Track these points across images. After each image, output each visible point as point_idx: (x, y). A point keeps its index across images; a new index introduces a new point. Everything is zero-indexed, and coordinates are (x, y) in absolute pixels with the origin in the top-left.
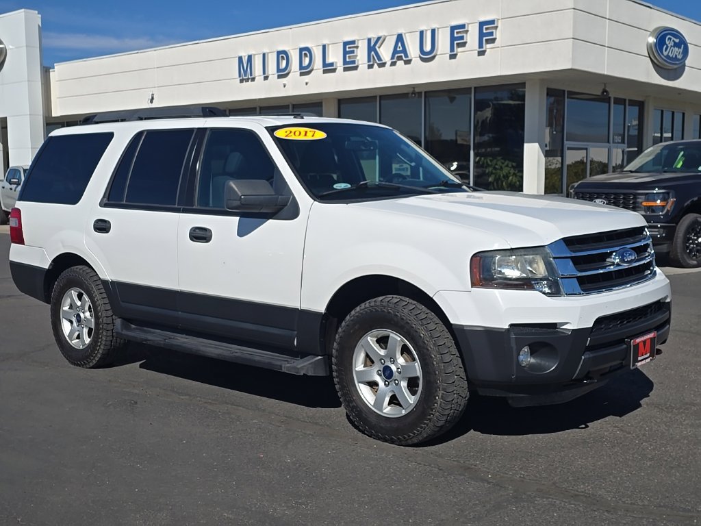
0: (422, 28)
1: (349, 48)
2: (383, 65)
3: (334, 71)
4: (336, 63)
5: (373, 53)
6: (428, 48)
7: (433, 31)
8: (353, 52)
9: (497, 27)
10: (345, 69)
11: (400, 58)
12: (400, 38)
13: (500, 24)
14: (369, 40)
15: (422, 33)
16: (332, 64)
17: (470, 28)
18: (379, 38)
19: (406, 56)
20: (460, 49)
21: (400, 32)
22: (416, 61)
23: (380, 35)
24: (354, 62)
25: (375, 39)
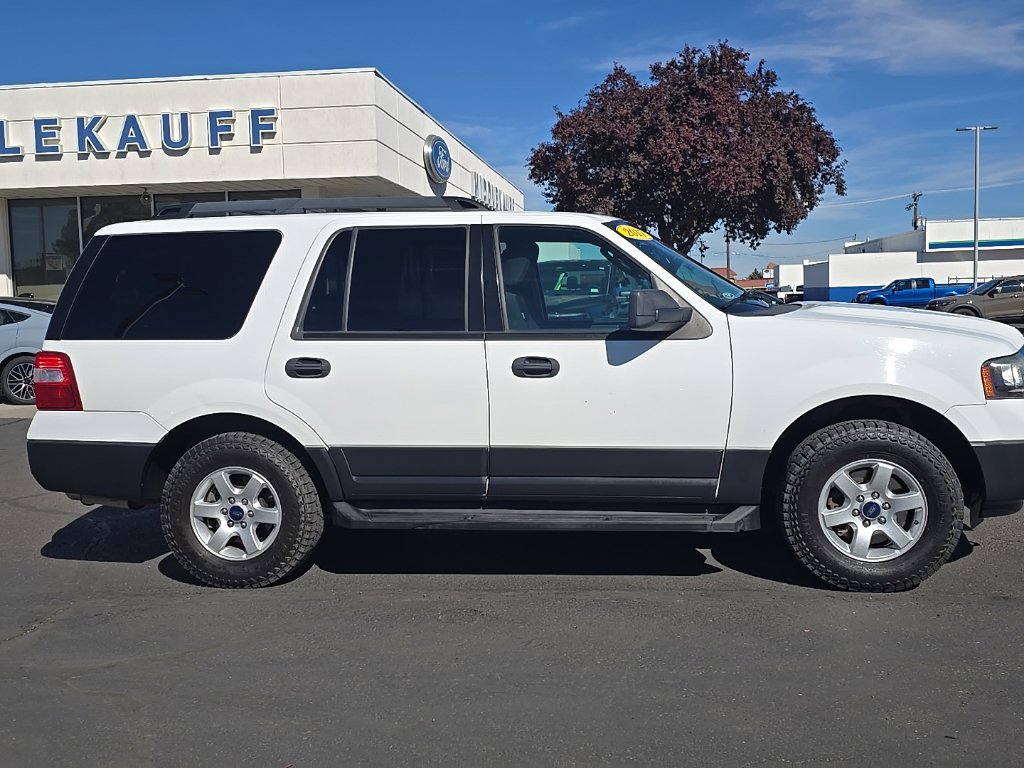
0: (166, 111)
1: (45, 129)
2: (106, 155)
3: (20, 158)
4: (23, 148)
5: (87, 138)
6: (176, 137)
7: (184, 117)
8: (54, 134)
9: (276, 119)
10: (39, 158)
11: (132, 148)
12: (131, 121)
13: (279, 114)
14: (80, 121)
15: (166, 118)
16: (17, 150)
17: (237, 116)
18: (96, 120)
19: (144, 145)
20: (224, 143)
21: (130, 113)
22: (158, 154)
23: (98, 114)
24: (56, 149)
25: (90, 120)
